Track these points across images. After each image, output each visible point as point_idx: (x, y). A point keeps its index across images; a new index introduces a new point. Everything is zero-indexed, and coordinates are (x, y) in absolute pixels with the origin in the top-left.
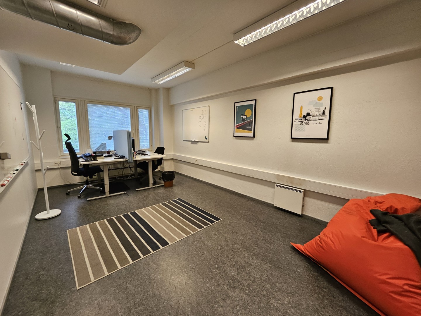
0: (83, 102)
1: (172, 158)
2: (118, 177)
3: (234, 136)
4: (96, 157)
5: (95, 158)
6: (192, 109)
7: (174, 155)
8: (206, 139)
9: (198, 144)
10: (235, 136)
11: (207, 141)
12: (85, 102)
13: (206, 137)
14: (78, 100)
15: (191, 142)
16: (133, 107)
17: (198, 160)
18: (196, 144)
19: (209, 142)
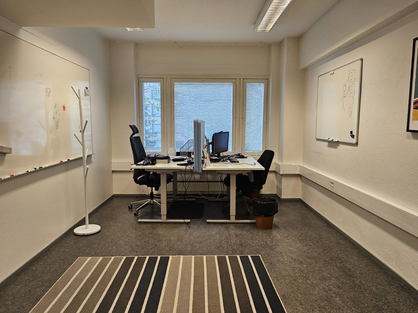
0: (169, 79)
1: (298, 173)
2: (204, 195)
3: (408, 130)
4: (156, 160)
5: (154, 162)
6: (332, 72)
7: (303, 167)
8: (353, 136)
9: (338, 147)
10: (410, 129)
11: (354, 141)
12: (171, 79)
13: (351, 132)
14: (163, 78)
15: (327, 143)
16: (238, 80)
17: (334, 184)
18: (336, 147)
19: (357, 144)
